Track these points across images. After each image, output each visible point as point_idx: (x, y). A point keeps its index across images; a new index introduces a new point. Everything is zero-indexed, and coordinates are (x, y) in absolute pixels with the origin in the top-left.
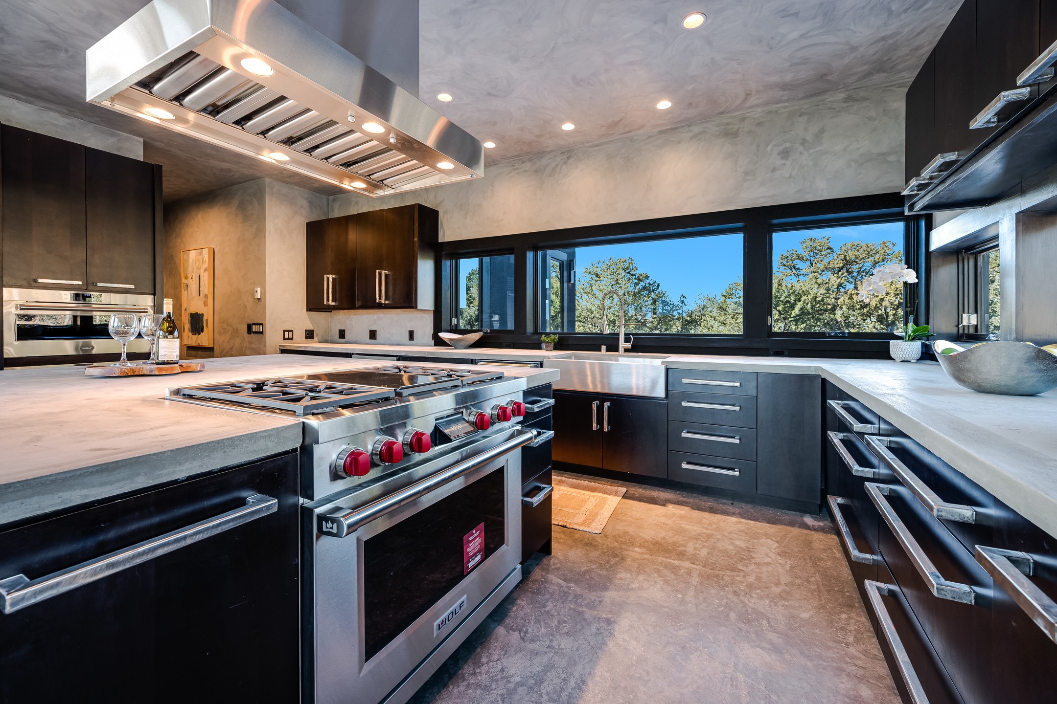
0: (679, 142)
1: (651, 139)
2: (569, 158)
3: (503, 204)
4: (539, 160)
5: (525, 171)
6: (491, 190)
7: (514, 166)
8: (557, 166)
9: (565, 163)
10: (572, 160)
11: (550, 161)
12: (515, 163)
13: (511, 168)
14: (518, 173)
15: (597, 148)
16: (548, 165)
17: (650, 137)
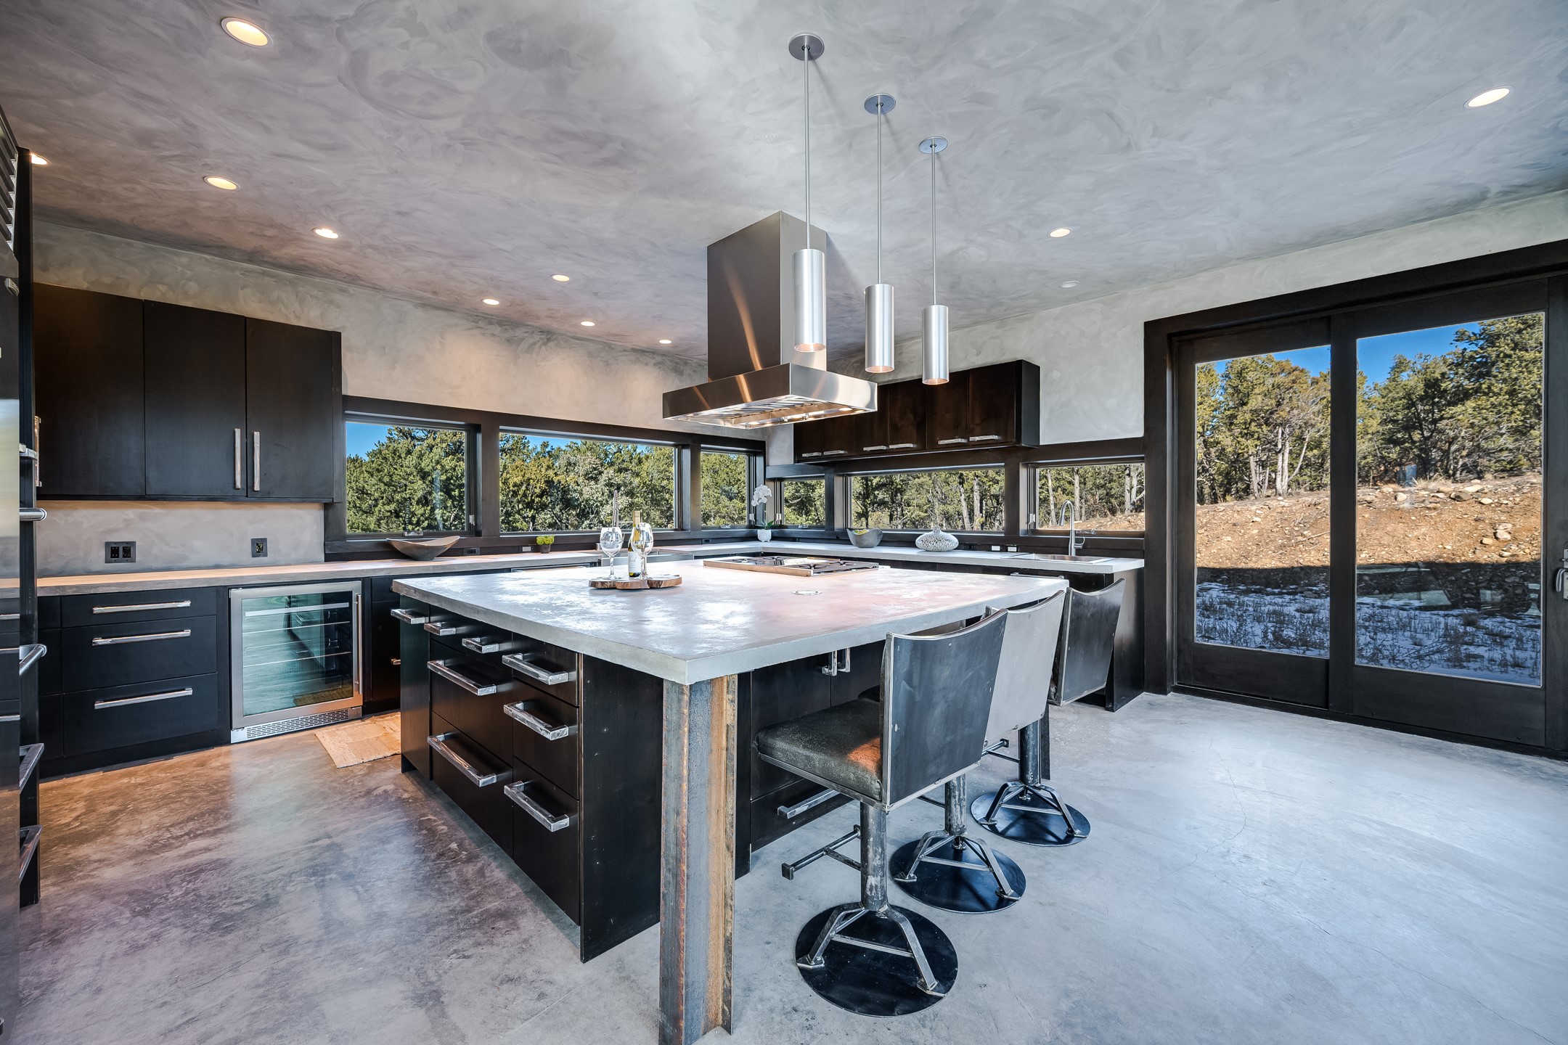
0: (646, 364)
1: (625, 353)
2: (549, 340)
3: (460, 367)
4: (512, 329)
5: (493, 335)
6: (440, 342)
7: (477, 323)
8: (535, 344)
9: (545, 344)
10: (551, 344)
11: (526, 335)
12: (479, 320)
13: (473, 324)
14: (484, 334)
15: (578, 341)
16: (524, 339)
17: (625, 351)
